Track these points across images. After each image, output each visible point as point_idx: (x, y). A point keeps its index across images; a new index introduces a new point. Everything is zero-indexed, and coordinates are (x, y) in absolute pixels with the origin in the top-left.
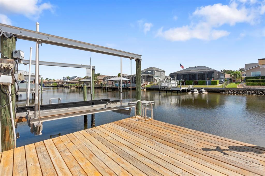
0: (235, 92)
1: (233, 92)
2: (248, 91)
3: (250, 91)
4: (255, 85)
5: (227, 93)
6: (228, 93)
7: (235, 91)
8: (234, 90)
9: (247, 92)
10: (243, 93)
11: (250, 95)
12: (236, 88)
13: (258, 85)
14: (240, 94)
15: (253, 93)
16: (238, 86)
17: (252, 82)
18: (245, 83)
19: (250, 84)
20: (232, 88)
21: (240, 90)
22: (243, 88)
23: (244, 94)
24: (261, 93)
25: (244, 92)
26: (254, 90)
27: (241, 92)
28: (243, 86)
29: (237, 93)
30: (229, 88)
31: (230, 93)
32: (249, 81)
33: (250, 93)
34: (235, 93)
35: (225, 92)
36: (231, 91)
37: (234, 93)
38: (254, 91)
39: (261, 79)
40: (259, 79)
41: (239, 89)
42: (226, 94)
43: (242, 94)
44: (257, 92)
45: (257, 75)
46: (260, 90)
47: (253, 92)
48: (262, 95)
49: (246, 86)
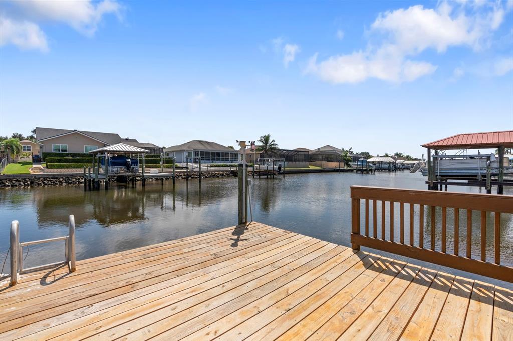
0: (29, 183)
1: (23, 183)
2: (52, 178)
3: (56, 178)
4: (63, 168)
5: (8, 186)
6: (12, 186)
7: (28, 180)
8: (24, 180)
9: (51, 181)
10: (44, 183)
11: (57, 186)
12: (29, 175)
13: (67, 168)
14: (39, 185)
15: (61, 183)
16: (30, 170)
17: (57, 162)
18: (45, 165)
19: (54, 166)
20: (19, 175)
21: (37, 177)
22: (42, 173)
23: (46, 185)
24: (74, 182)
25: (46, 182)
26: (62, 176)
27: (41, 182)
28: (41, 170)
29: (32, 183)
30: (13, 175)
31: (16, 186)
32: (52, 161)
33: (57, 183)
34: (28, 185)
35: (4, 184)
36: (17, 181)
37: (25, 185)
38: (63, 178)
39: (70, 158)
40: (67, 158)
41: (35, 176)
42: (7, 188)
43: (43, 185)
44: (68, 180)
45: (62, 151)
46: (72, 176)
47: (61, 180)
48: (76, 183)
49: (46, 170)
